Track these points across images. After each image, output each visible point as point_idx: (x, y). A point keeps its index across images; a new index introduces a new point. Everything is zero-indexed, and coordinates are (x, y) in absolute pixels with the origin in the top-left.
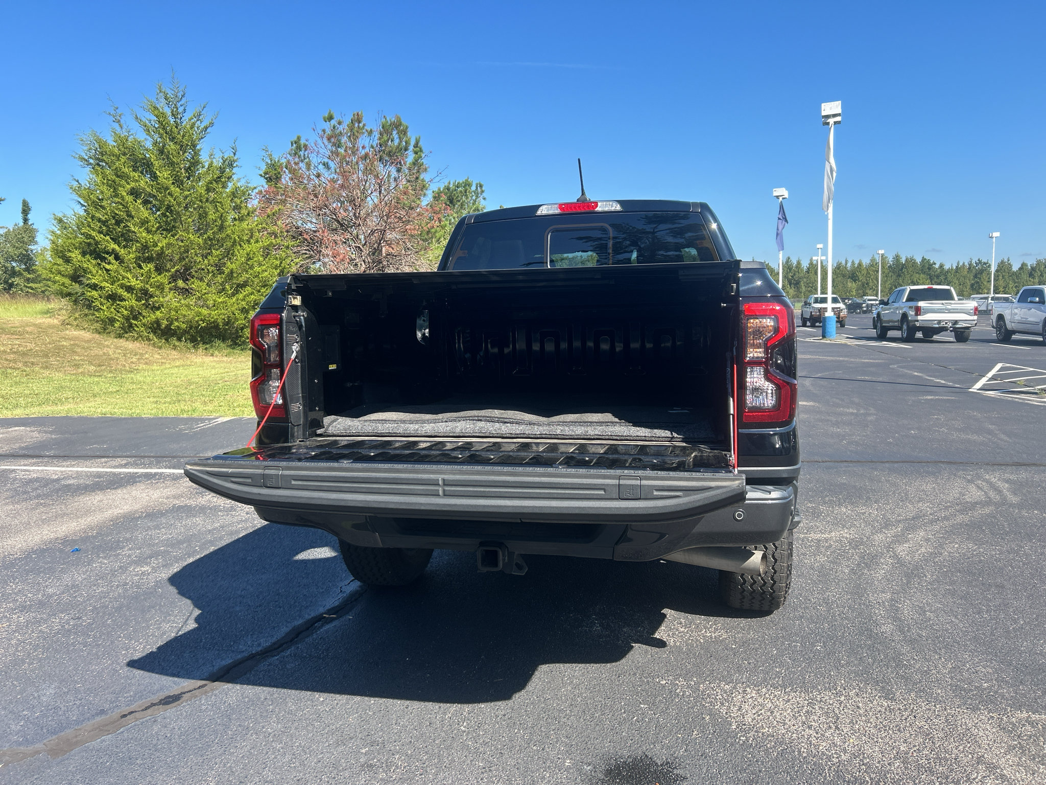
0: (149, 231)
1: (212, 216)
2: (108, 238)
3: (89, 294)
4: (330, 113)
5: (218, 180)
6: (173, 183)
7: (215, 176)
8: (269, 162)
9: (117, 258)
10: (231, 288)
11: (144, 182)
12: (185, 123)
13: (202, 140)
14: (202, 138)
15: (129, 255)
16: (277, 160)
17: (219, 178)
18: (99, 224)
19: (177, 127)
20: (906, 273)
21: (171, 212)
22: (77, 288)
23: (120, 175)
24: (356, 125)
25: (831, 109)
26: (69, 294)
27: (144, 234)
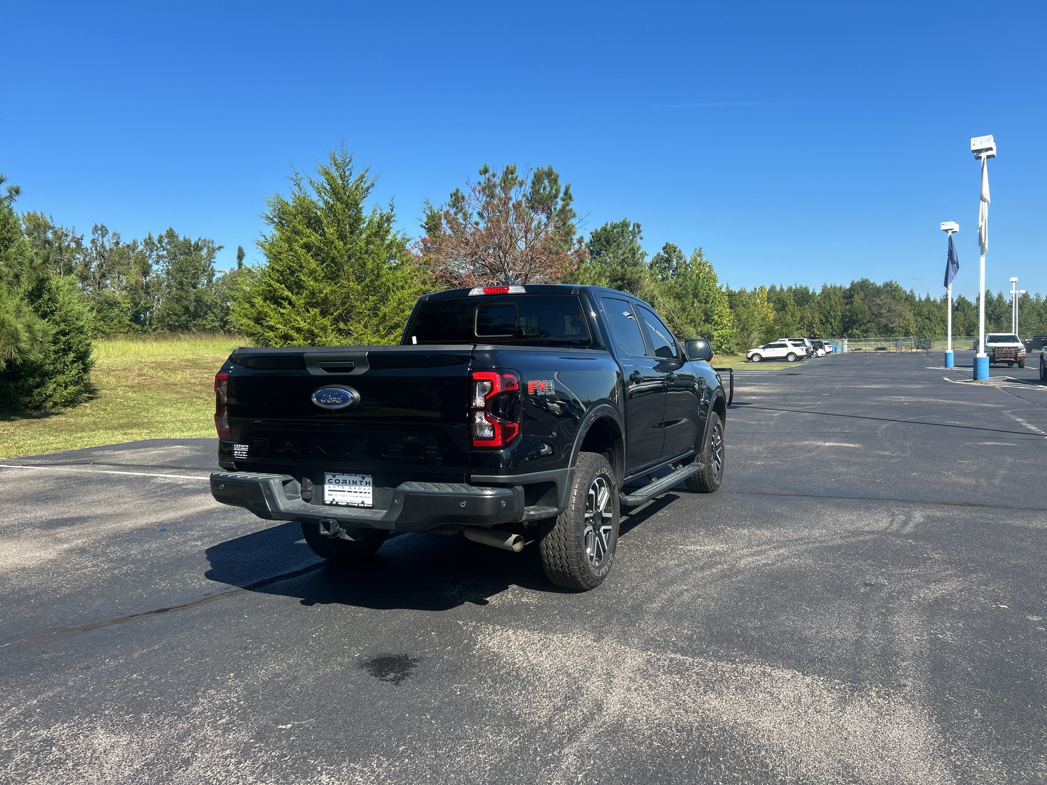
0: (316, 280)
1: (370, 265)
2: (283, 286)
3: (267, 334)
4: (485, 166)
5: (376, 234)
6: (338, 238)
7: (374, 231)
8: (430, 213)
9: (290, 303)
10: (384, 330)
11: (314, 238)
12: (351, 184)
13: (365, 199)
14: (364, 197)
15: (300, 301)
16: (436, 212)
17: (377, 232)
18: (278, 274)
19: (344, 189)
21: (335, 263)
22: (259, 329)
23: (296, 232)
24: (510, 176)
25: (981, 143)
26: (252, 335)
27: (312, 283)
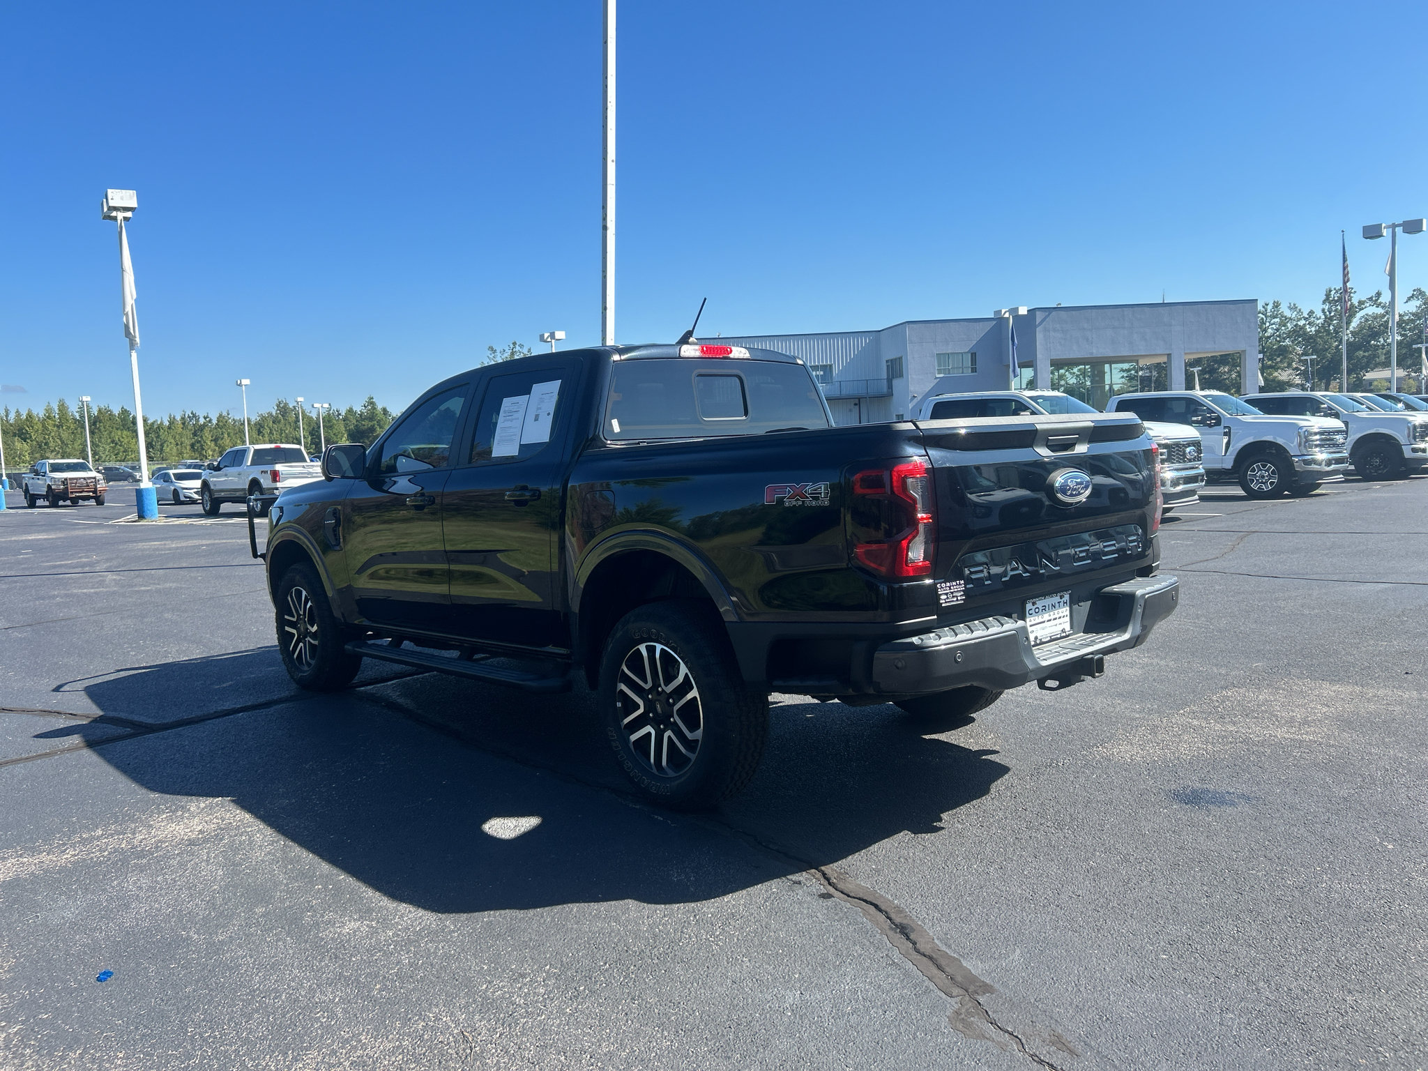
20: (102, 428)
25: (121, 199)
